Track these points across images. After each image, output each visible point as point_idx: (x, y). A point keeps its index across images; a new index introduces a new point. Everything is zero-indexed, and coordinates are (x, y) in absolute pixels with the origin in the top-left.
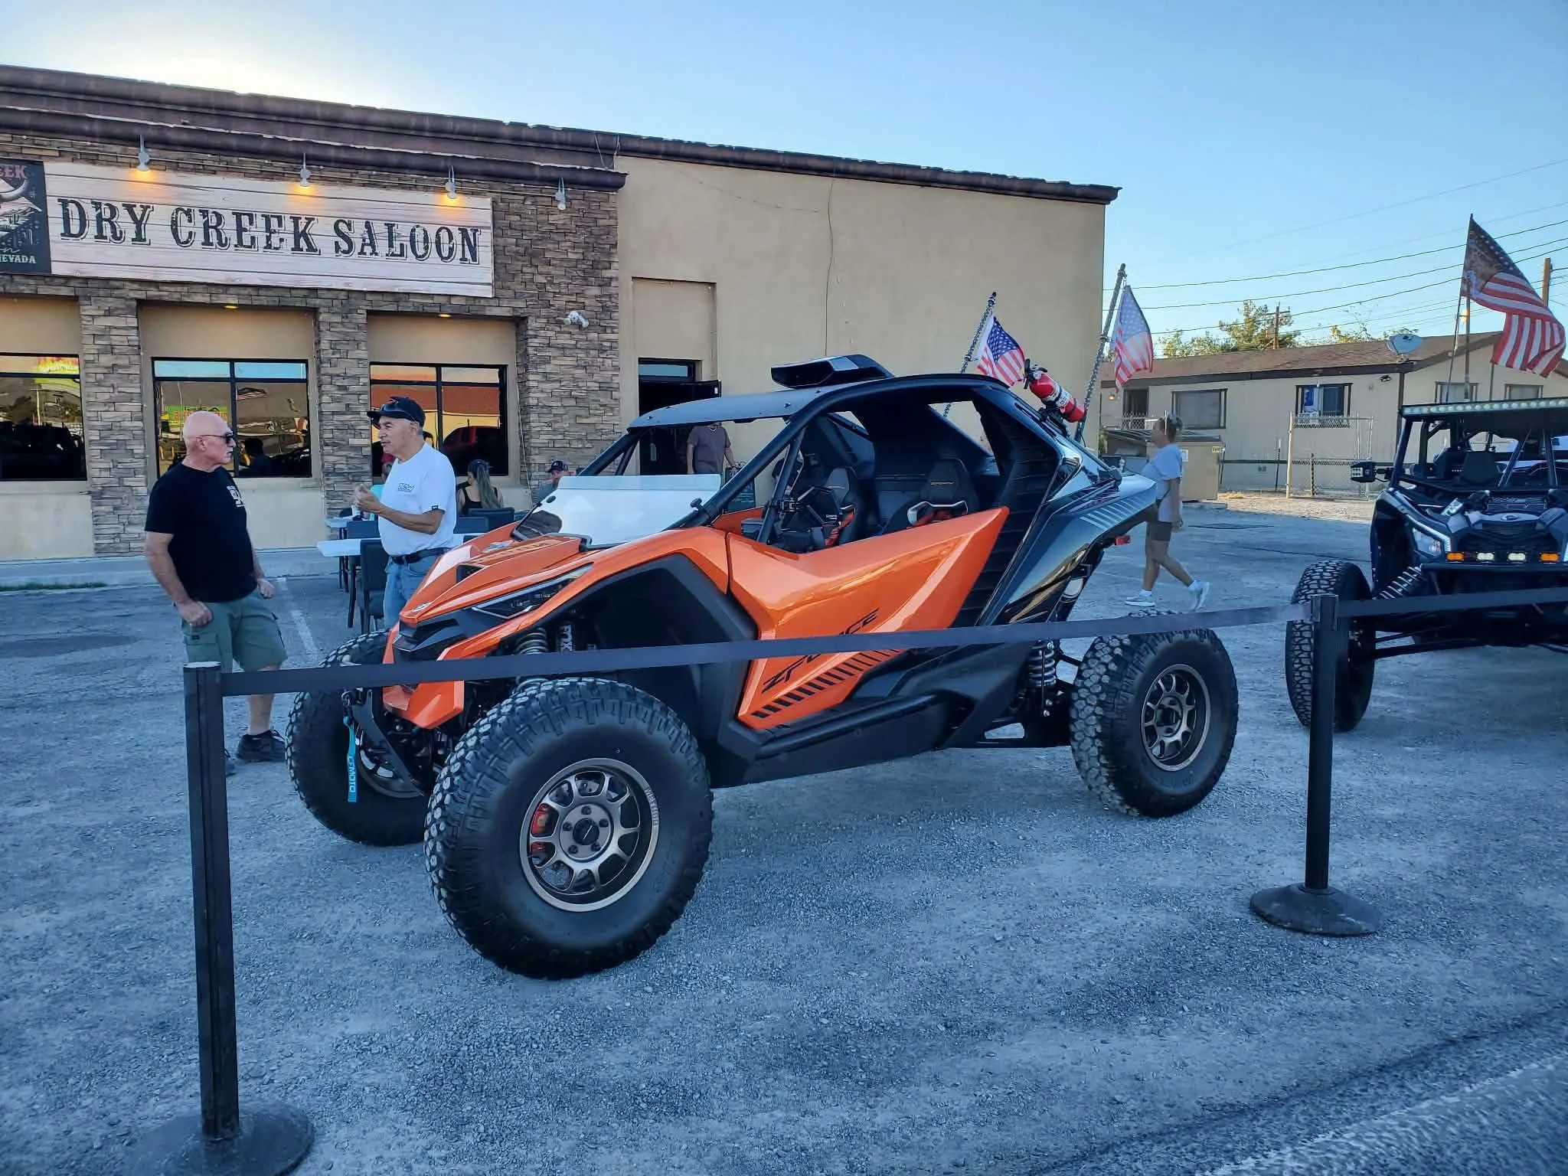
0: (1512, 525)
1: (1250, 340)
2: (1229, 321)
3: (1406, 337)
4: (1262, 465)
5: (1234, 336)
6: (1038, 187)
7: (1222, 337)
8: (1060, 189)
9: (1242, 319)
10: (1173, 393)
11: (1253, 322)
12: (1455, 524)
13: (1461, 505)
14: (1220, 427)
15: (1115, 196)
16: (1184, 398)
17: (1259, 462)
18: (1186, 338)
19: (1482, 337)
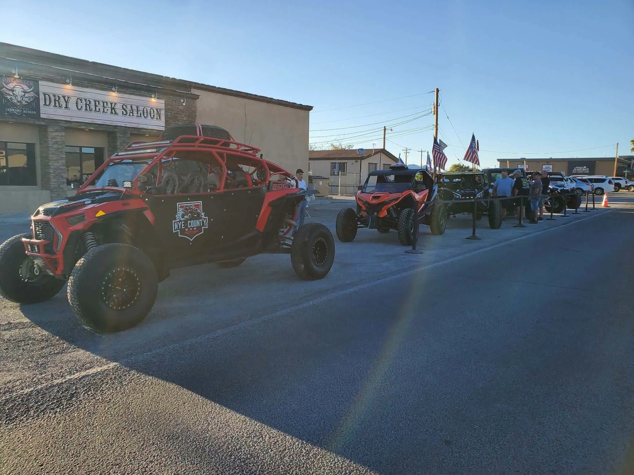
3: (362, 149)
6: (295, 105)
8: (300, 106)
15: (312, 109)
19: (378, 150)
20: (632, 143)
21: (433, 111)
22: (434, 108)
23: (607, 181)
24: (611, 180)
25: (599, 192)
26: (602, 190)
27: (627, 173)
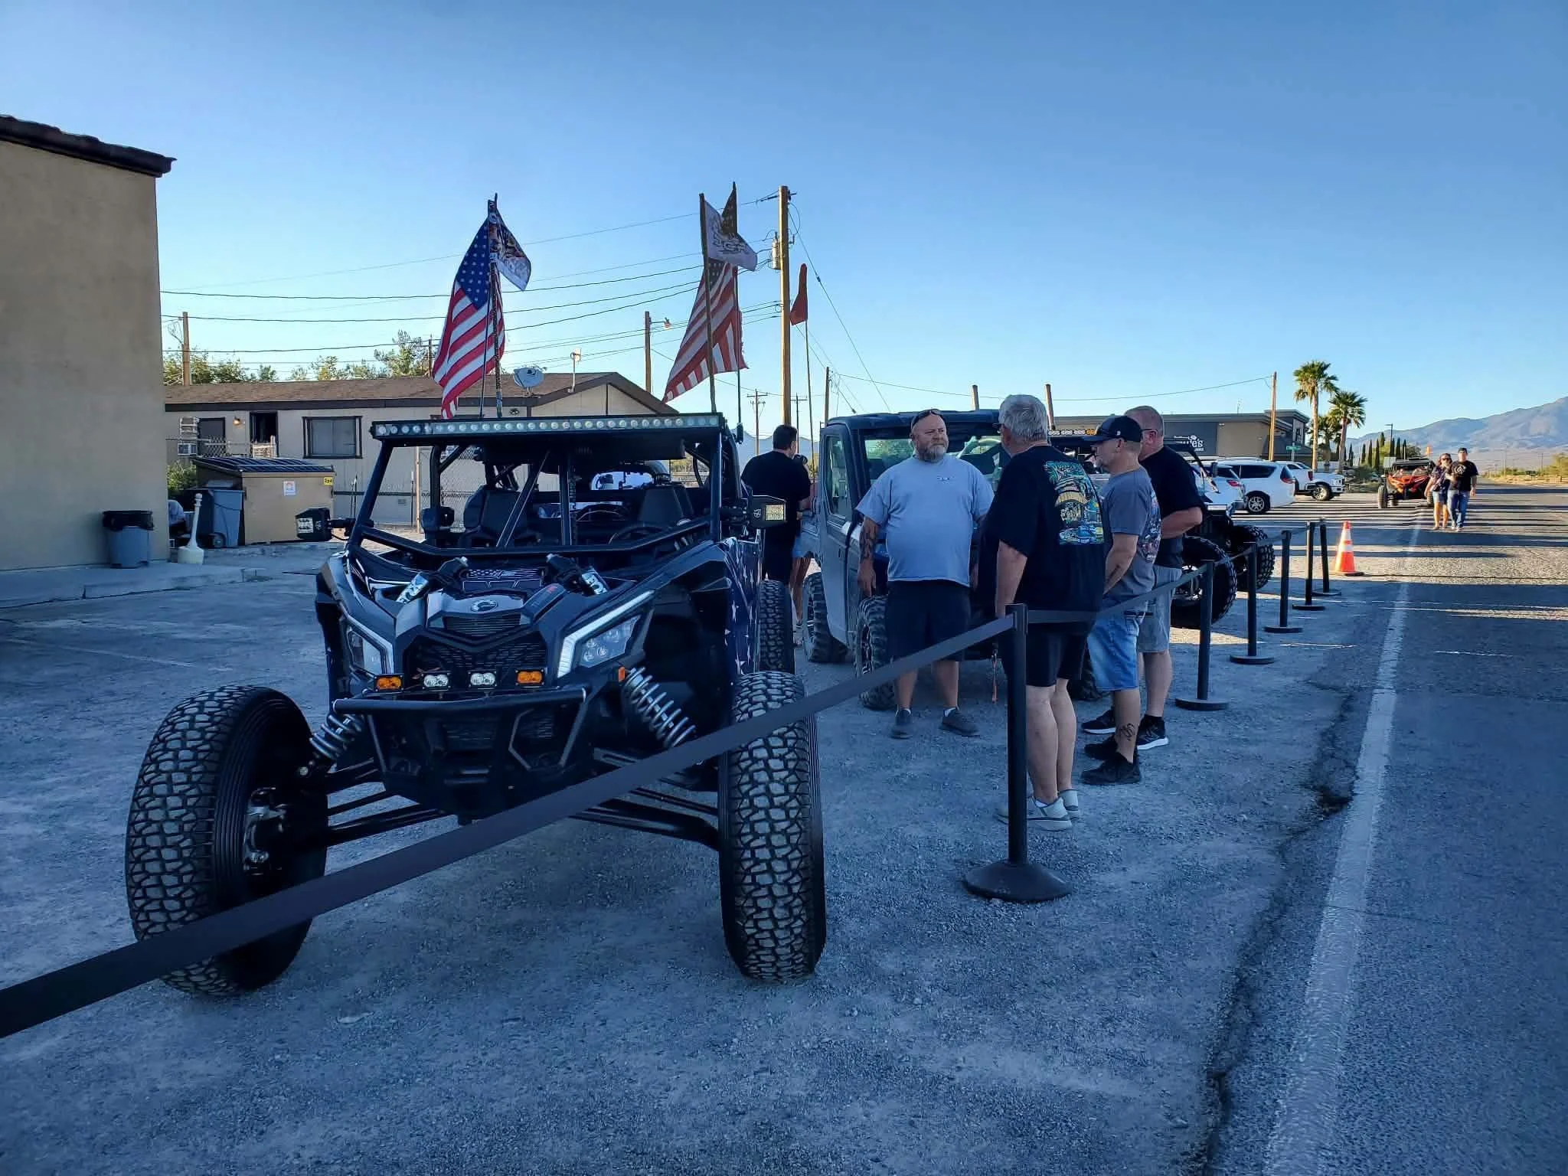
0: (487, 617)
1: (406, 371)
2: (385, 350)
3: (530, 372)
4: (401, 498)
5: (390, 366)
6: (50, 136)
7: (379, 367)
8: (84, 144)
9: (397, 350)
10: (304, 418)
11: (408, 356)
12: (407, 617)
13: (426, 582)
14: (356, 457)
15: (167, 169)
16: (316, 425)
17: (396, 494)
18: (340, 367)
19: (597, 377)
20: (1297, 378)
21: (774, 255)
22: (777, 248)
23: (1277, 474)
24: (1287, 468)
25: (1256, 504)
26: (1266, 498)
27: (1296, 451)
